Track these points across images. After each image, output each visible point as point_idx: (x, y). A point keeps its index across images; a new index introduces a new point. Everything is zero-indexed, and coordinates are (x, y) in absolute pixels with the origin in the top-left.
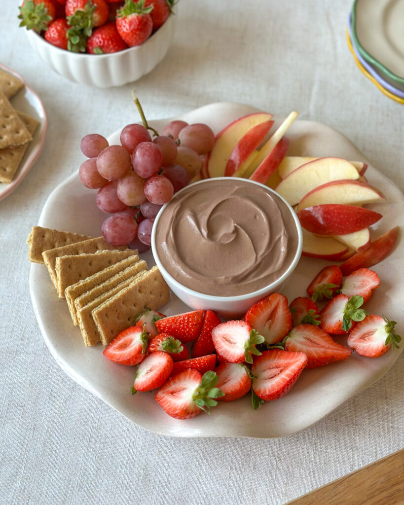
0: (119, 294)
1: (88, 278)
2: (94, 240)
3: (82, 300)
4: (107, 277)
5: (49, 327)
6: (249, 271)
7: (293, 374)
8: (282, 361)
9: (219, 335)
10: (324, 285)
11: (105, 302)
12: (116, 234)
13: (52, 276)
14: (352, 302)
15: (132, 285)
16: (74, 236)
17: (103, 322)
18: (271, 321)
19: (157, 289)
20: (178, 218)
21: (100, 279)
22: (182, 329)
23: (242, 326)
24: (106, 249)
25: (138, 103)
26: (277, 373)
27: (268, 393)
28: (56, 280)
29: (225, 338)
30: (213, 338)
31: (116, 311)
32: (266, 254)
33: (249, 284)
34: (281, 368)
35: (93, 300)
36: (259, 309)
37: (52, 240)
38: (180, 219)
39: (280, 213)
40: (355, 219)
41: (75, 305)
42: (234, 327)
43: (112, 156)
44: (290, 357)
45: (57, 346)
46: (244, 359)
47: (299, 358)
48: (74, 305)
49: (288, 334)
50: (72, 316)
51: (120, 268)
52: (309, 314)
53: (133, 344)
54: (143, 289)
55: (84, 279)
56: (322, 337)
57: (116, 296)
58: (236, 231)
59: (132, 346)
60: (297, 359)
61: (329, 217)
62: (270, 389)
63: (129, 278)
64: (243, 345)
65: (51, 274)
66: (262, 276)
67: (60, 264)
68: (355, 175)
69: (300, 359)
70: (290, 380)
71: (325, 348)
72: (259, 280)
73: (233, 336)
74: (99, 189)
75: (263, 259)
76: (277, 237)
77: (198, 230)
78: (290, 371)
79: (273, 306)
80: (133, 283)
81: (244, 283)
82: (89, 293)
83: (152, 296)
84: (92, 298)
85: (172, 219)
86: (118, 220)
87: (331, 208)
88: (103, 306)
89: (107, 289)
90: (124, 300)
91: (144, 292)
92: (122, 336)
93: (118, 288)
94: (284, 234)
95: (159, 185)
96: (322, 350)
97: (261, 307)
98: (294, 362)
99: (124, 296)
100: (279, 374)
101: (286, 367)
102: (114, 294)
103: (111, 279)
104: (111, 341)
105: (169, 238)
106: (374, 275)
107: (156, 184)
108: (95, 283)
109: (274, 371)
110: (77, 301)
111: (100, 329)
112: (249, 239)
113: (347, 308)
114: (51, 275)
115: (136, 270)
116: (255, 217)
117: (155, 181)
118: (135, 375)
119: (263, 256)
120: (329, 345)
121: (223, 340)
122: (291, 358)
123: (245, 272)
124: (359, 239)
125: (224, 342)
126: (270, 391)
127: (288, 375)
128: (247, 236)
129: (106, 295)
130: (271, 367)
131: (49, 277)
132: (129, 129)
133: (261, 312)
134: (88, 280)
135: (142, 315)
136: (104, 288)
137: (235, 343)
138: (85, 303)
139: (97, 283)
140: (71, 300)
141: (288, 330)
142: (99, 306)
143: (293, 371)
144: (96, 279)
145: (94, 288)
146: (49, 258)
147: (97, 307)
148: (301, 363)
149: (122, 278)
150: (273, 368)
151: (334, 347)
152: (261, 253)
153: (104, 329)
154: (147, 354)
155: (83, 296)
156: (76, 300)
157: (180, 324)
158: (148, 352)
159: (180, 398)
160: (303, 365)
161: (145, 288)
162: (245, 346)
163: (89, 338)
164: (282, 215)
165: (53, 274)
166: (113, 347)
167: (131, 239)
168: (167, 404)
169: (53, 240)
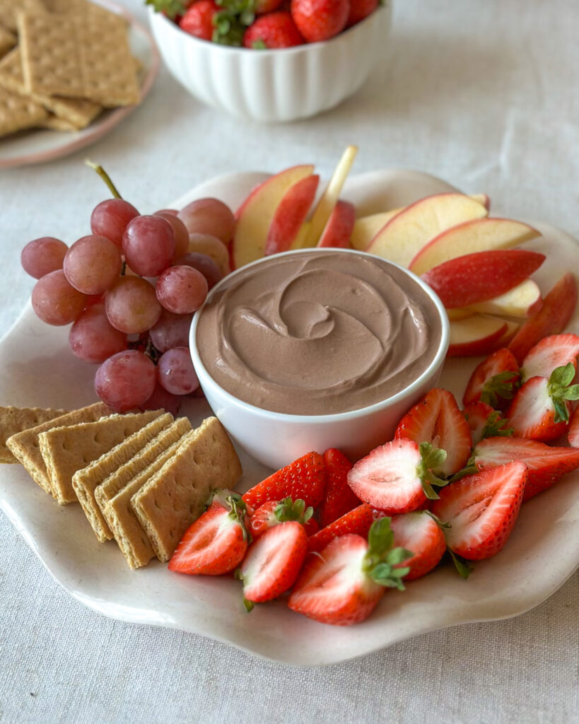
0: (166, 467)
1: (103, 456)
2: (86, 410)
3: (108, 487)
4: (134, 451)
5: (57, 553)
6: (377, 366)
7: (513, 496)
8: (485, 487)
9: (362, 479)
10: (494, 378)
11: (147, 483)
12: (125, 383)
13: (36, 474)
14: (555, 379)
15: (180, 451)
16: (48, 412)
17: (153, 517)
18: (438, 436)
19: (220, 455)
20: (229, 323)
21: (124, 454)
22: (295, 489)
23: (401, 447)
24: (114, 413)
25: (102, 172)
26: (482, 510)
27: (480, 541)
28: (46, 476)
29: (375, 480)
30: (353, 488)
31: (170, 494)
32: (395, 335)
33: (386, 383)
34: (485, 500)
35: (125, 486)
36: (415, 420)
37: (14, 422)
38: (232, 323)
39: (391, 279)
40: (507, 267)
41: (97, 498)
42: (385, 455)
43: (92, 247)
44: (495, 476)
45: (81, 581)
46: (424, 495)
47: (512, 470)
48: (94, 500)
49: (471, 453)
50: (93, 525)
51: (149, 435)
52: (490, 423)
53: (219, 532)
54: (201, 456)
55: (97, 459)
56: (527, 446)
57: (160, 471)
58: (332, 316)
59: (221, 535)
60: (509, 474)
61: (463, 276)
62: (482, 533)
63: (170, 445)
64: (414, 473)
65: (33, 470)
66: (402, 367)
67: (50, 443)
68: (481, 212)
69: (514, 472)
70: (512, 506)
71: (542, 455)
72: (399, 374)
73: (389, 470)
74: (72, 324)
75: (393, 344)
76: (403, 309)
77: (270, 330)
78: (506, 494)
79: (435, 411)
80: (182, 448)
81: (377, 384)
82: (114, 476)
83: (217, 469)
84: (123, 481)
85: (219, 325)
86: (122, 359)
87: (464, 263)
88: (146, 489)
89: (141, 467)
90: (177, 475)
91: (203, 461)
92: (192, 532)
93: (158, 460)
94: (411, 303)
95: (183, 274)
96: (538, 458)
97: (417, 415)
98: (507, 479)
99: (174, 467)
100: (484, 510)
101: (494, 492)
102: (156, 470)
103: (141, 451)
104: (175, 547)
105: (224, 352)
106: (571, 337)
107: (178, 274)
108: (118, 463)
109: (476, 508)
110: (100, 490)
111: (152, 530)
112: (358, 322)
113: (553, 391)
114: (31, 472)
115: (177, 432)
116: (354, 291)
117: (175, 272)
118: (241, 583)
119: (393, 339)
120: (546, 452)
121: (372, 484)
122: (499, 476)
123: (372, 368)
124: (524, 296)
125: (376, 485)
126: (482, 536)
127: (504, 502)
128: (354, 319)
129: (144, 474)
130: (468, 504)
131: (31, 478)
132: (106, 206)
133: (418, 423)
134: (104, 458)
135: (214, 495)
136: (137, 466)
137: (397, 479)
138: (113, 492)
139: (121, 461)
140: (87, 494)
141: (469, 448)
142: (140, 490)
143: (510, 492)
144: (118, 456)
145: (118, 468)
146: (22, 445)
147: (137, 491)
148: (520, 474)
149: (159, 447)
150: (472, 505)
151: (554, 452)
152: (386, 336)
153: (158, 526)
154: (252, 541)
155: (107, 482)
156: (96, 491)
157: (291, 479)
158: (251, 537)
159: (337, 584)
160: (523, 477)
161: (202, 453)
162: (418, 472)
163: (136, 551)
164: (394, 279)
165: (36, 469)
166: (183, 554)
167: (150, 390)
168: (316, 604)
169: (16, 421)
